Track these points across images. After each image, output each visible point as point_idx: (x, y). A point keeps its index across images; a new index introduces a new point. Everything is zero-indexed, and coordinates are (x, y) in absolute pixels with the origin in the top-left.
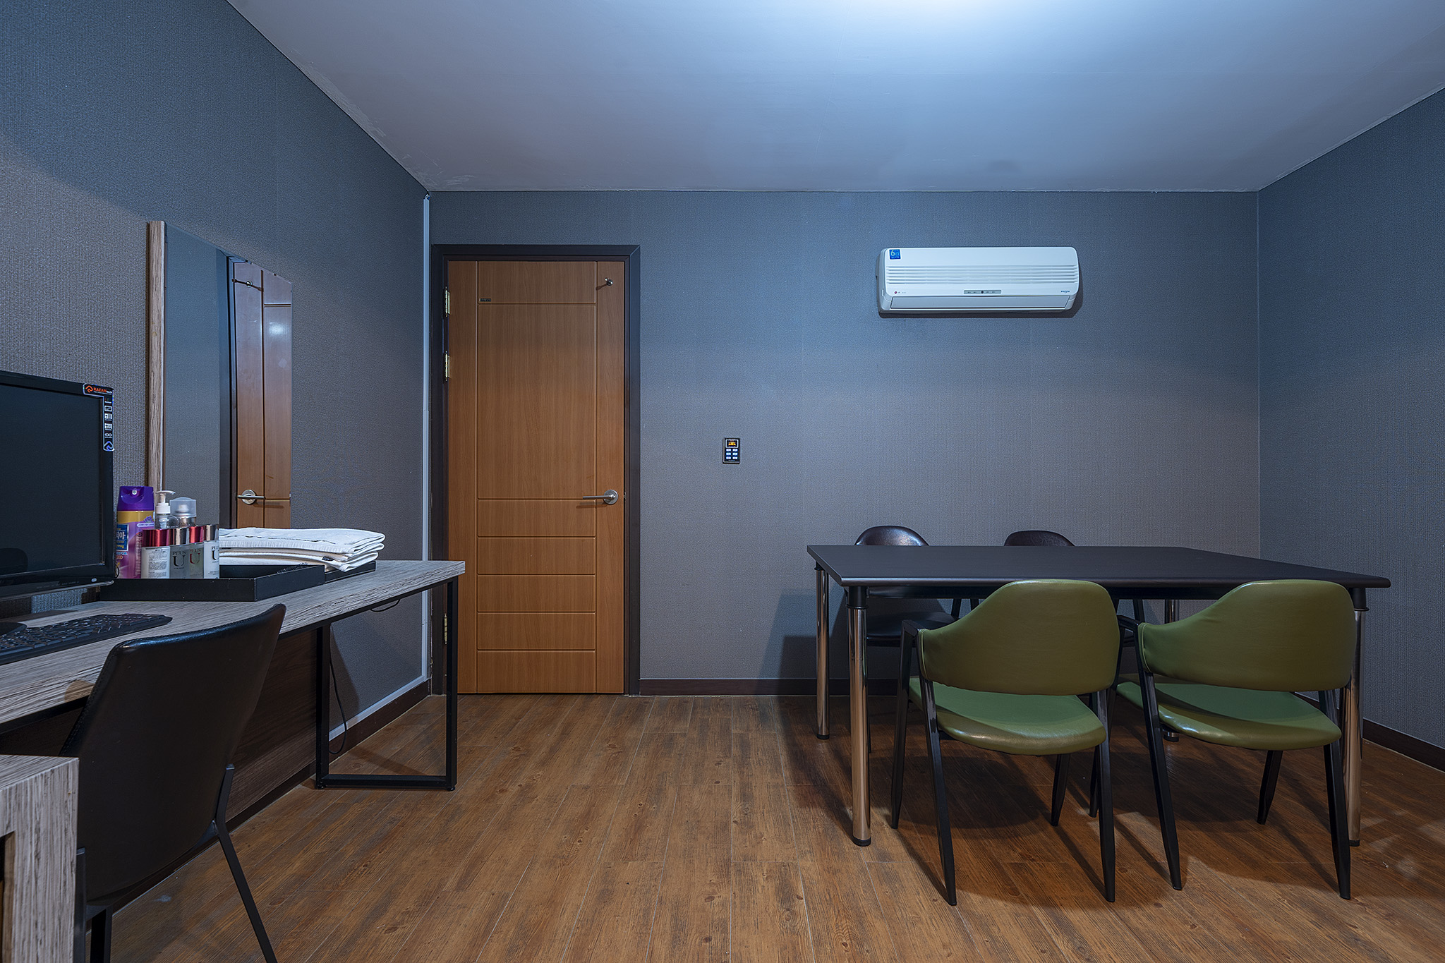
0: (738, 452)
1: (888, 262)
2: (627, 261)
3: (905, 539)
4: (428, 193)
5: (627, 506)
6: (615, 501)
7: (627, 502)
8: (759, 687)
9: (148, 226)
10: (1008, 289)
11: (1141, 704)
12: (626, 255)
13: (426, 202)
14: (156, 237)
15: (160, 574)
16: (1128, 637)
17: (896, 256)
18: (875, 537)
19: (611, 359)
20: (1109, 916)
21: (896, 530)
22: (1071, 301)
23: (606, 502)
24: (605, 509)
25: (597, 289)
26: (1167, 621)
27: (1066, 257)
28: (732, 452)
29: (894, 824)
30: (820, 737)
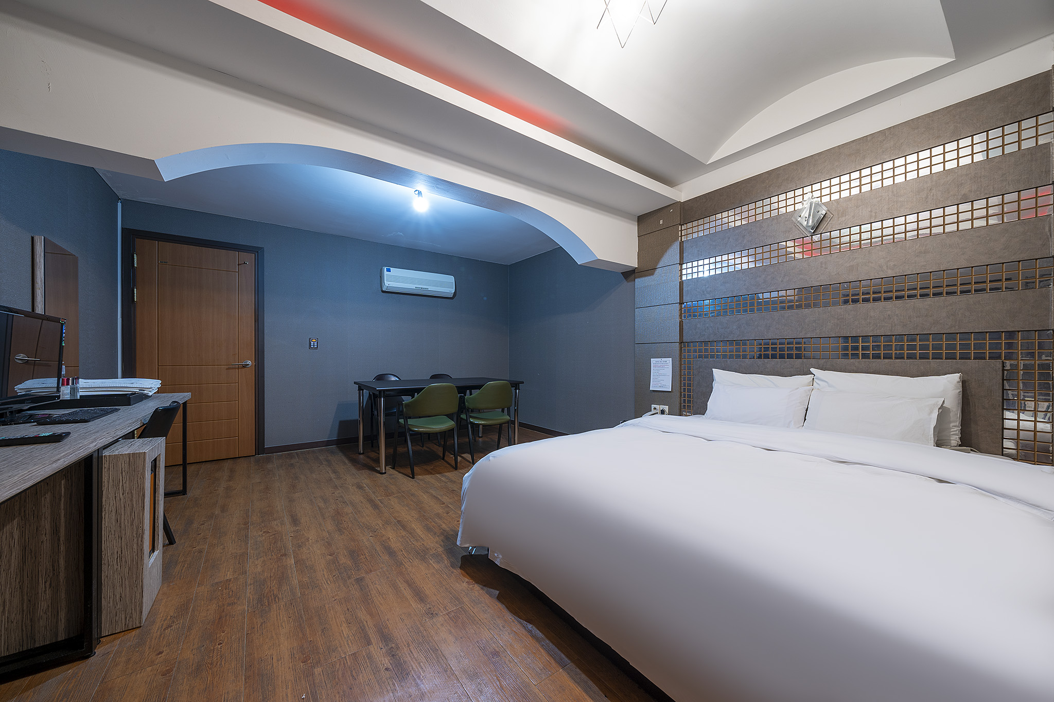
0: (317, 344)
1: (386, 273)
2: (257, 254)
3: (393, 379)
4: (120, 199)
5: (257, 368)
6: (249, 366)
7: (257, 366)
8: (328, 443)
9: (33, 238)
10: (430, 288)
11: (466, 418)
12: (257, 252)
13: (119, 205)
14: (39, 244)
15: (67, 398)
16: (462, 401)
17: (389, 270)
18: (380, 378)
19: (248, 299)
20: (456, 472)
21: (389, 376)
22: (452, 294)
23: (245, 366)
24: (244, 370)
25: (238, 265)
26: (470, 395)
27: (451, 279)
28: (314, 344)
29: (393, 468)
30: (360, 454)
